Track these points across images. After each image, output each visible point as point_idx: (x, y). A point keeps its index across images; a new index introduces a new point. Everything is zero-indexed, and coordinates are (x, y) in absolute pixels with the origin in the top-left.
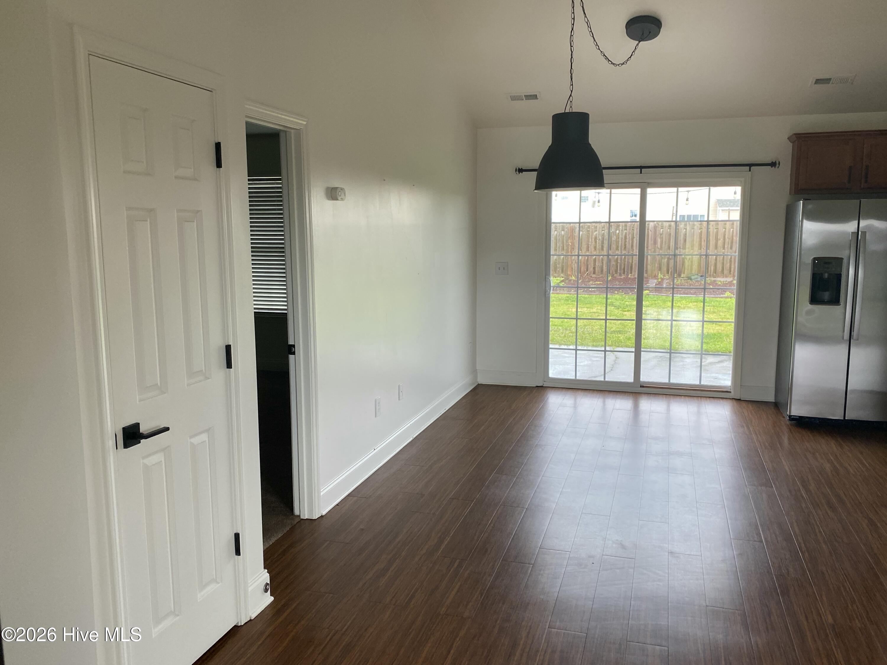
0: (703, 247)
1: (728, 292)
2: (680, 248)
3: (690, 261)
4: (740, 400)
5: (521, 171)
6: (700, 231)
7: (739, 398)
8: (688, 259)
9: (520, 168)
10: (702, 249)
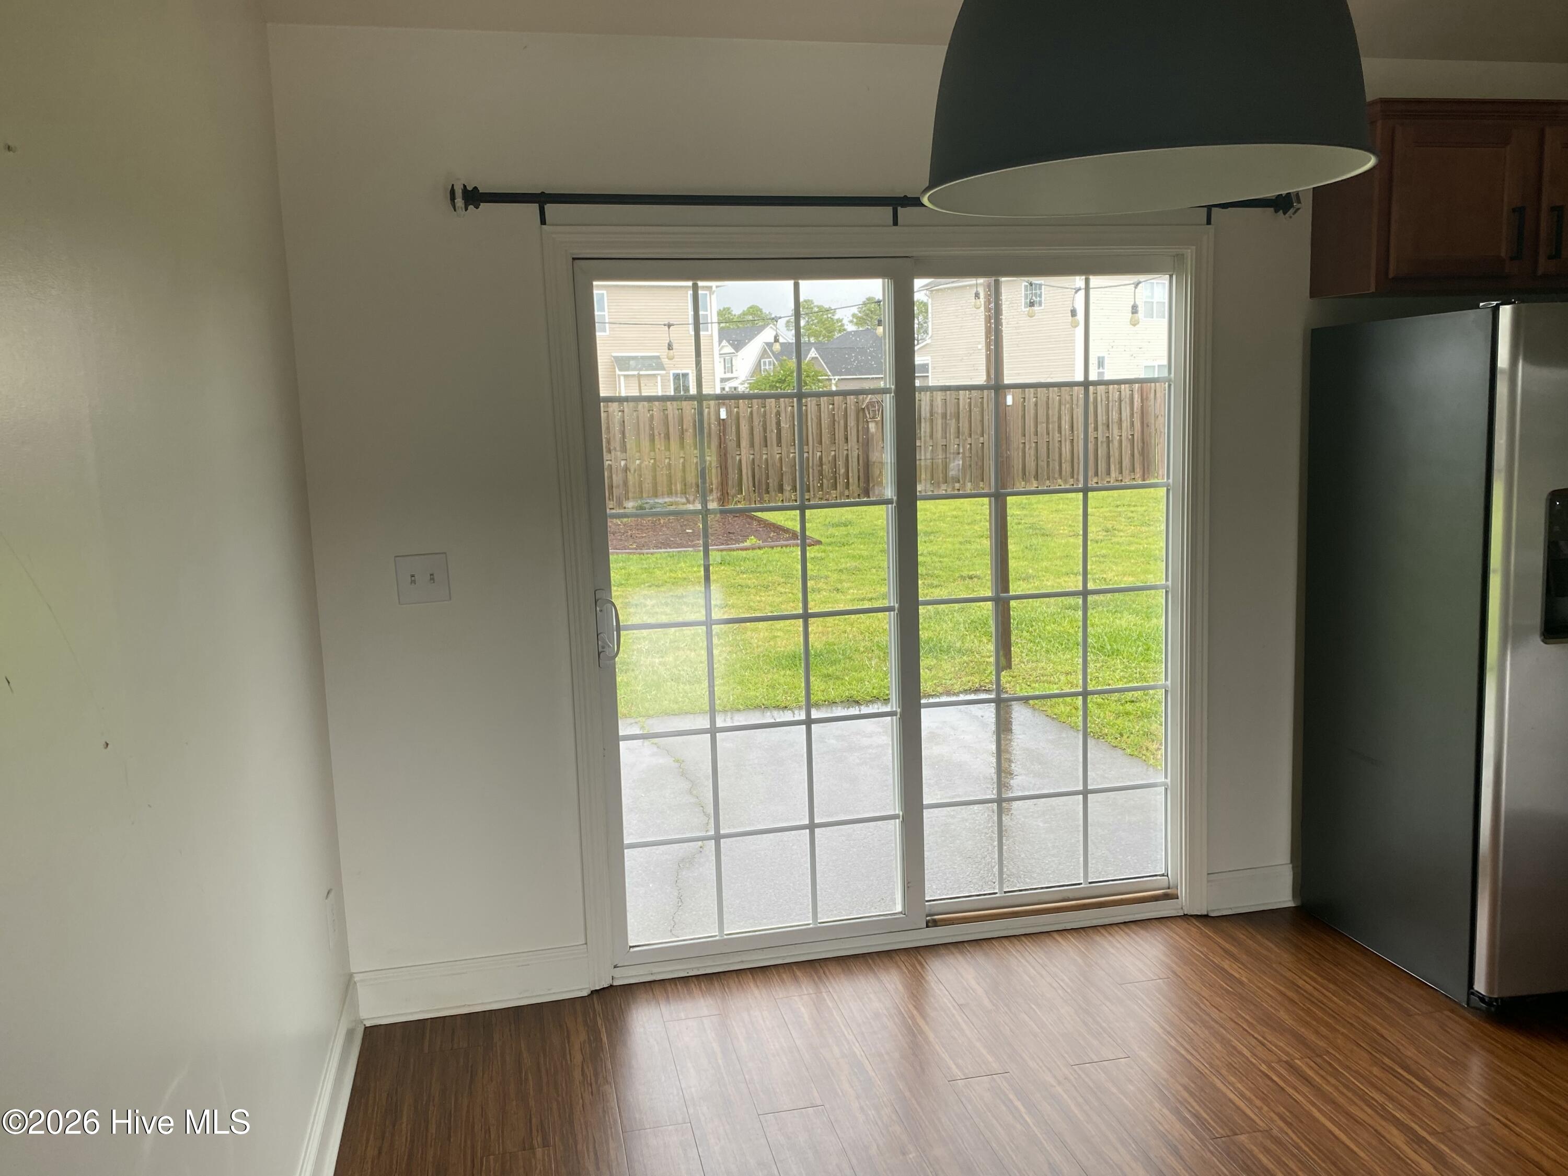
0: (659, 446)
1: (753, 537)
2: (615, 449)
3: (636, 474)
4: (1207, 916)
5: (473, 197)
6: (649, 415)
7: (1206, 913)
8: (632, 471)
9: (469, 188)
10: (657, 450)
